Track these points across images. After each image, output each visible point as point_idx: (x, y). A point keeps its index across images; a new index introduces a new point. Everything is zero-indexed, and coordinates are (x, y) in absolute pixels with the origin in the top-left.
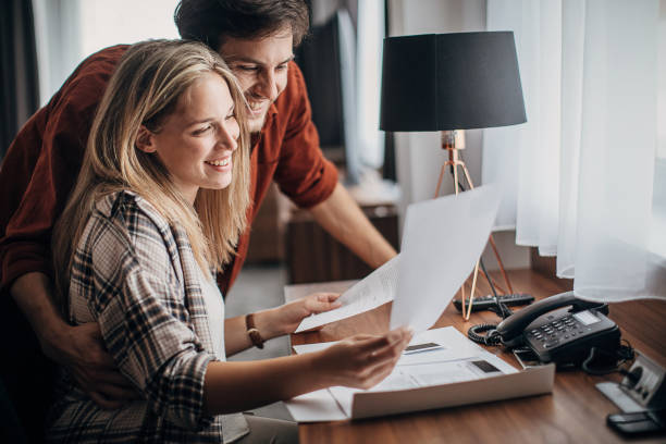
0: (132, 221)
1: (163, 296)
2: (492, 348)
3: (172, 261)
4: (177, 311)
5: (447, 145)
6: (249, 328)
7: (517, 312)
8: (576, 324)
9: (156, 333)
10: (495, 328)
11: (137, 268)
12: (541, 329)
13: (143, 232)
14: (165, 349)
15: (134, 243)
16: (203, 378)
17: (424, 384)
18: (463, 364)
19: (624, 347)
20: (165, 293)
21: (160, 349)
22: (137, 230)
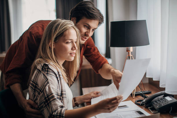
0: (47, 71)
1: (56, 92)
3: (59, 83)
4: (59, 97)
5: (128, 51)
6: (75, 102)
8: (166, 100)
9: (52, 103)
10: (143, 101)
11: (49, 85)
12: (156, 102)
13: (50, 74)
14: (54, 108)
15: (48, 77)
16: (64, 114)
18: (134, 112)
20: (56, 91)
21: (53, 108)
22: (49, 74)
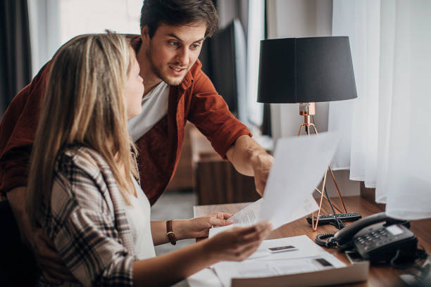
0: (71, 174)
1: (98, 223)
2: (330, 250)
3: (103, 197)
4: (110, 232)
5: (303, 113)
6: (168, 231)
7: (348, 226)
8: (388, 234)
9: (97, 250)
10: (333, 236)
11: (78, 208)
12: (364, 237)
13: (79, 181)
15: (74, 190)
16: (131, 273)
17: (281, 273)
18: (309, 260)
19: (420, 251)
20: (99, 221)
22: (75, 180)
